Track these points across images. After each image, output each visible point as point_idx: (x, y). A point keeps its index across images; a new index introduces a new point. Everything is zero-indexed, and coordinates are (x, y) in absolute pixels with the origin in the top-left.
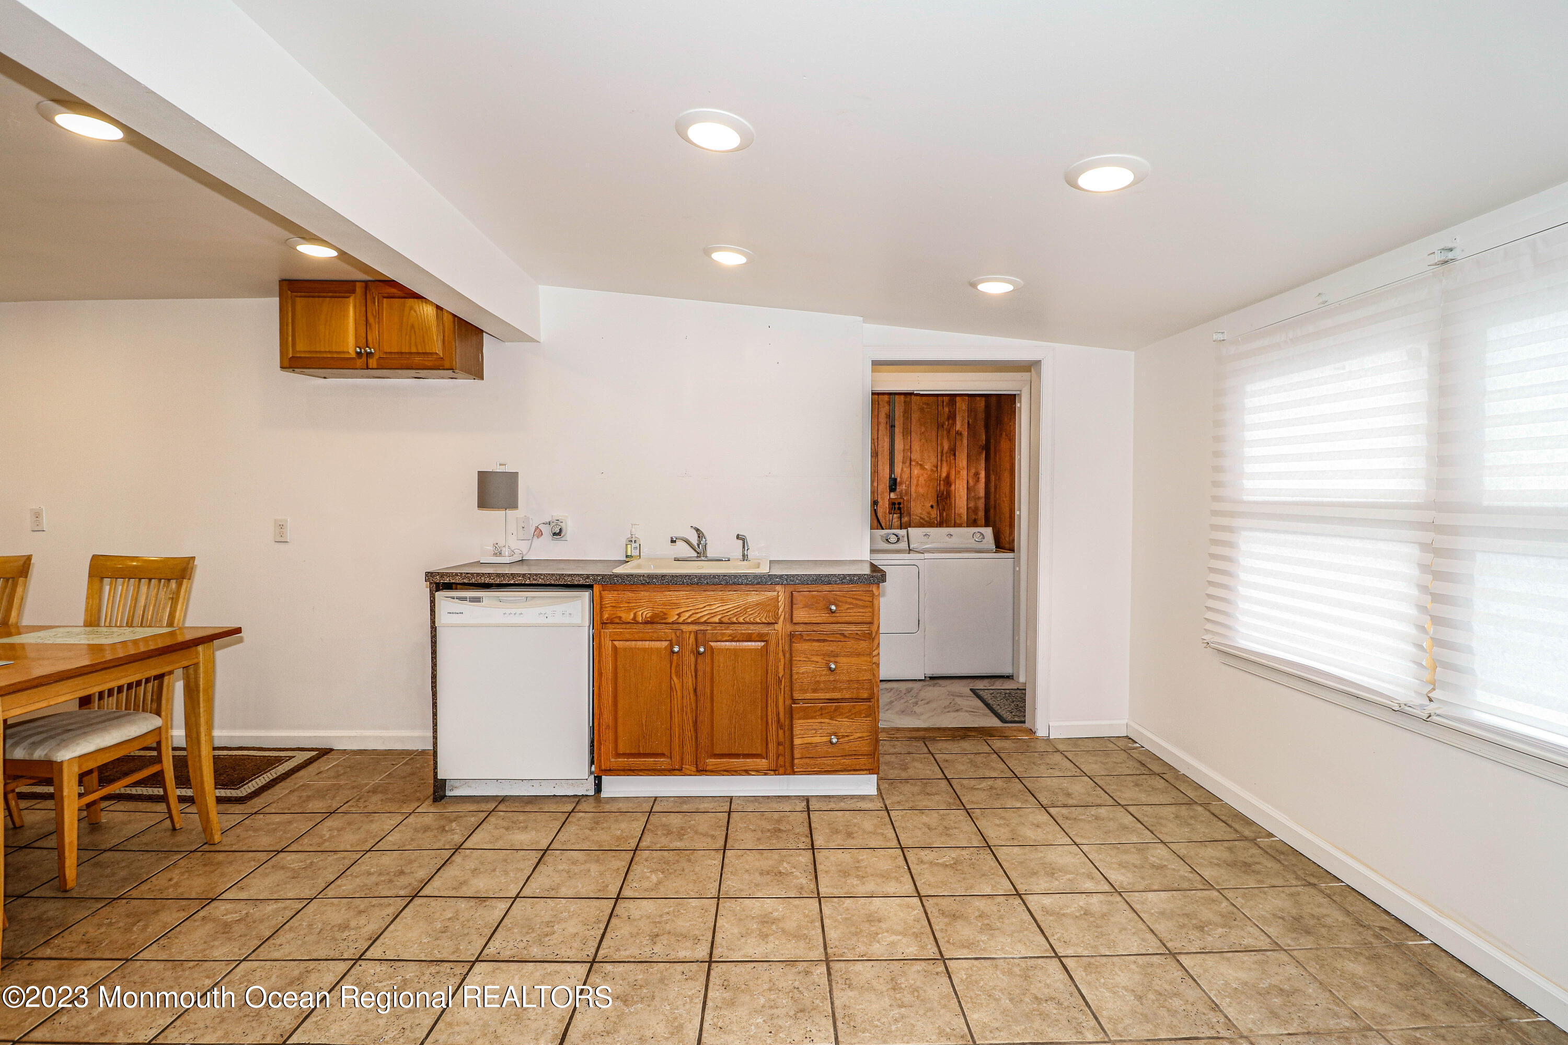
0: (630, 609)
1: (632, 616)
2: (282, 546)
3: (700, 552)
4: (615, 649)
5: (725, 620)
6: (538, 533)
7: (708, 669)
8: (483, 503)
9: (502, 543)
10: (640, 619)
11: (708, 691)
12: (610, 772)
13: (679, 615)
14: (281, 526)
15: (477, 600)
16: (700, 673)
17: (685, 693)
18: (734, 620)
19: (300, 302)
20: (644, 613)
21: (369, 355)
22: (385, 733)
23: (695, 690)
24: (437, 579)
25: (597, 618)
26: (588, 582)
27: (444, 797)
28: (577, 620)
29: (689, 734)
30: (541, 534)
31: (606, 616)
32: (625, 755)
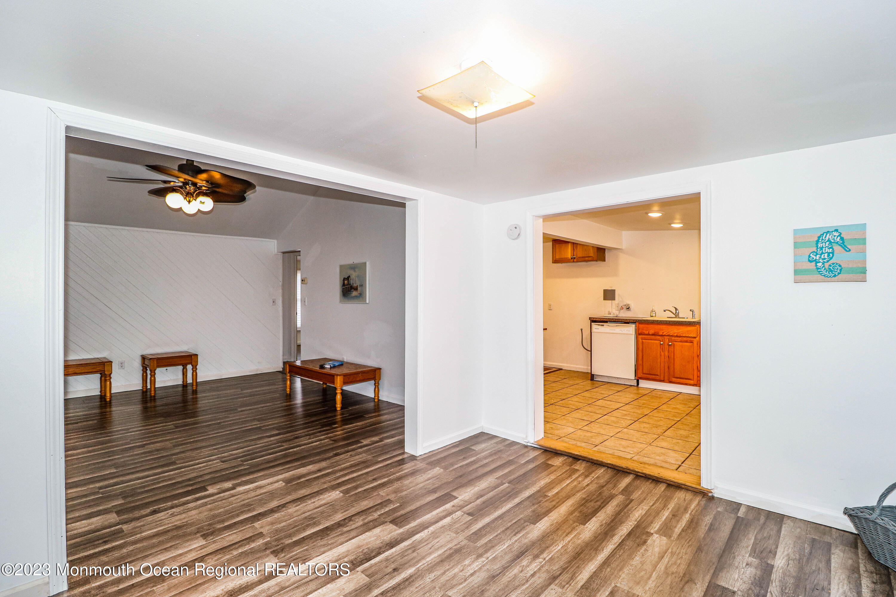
0: (647, 330)
1: (648, 332)
2: (550, 311)
3: (677, 315)
4: (642, 342)
5: (678, 335)
6: (622, 308)
7: (672, 350)
8: (605, 299)
9: (610, 311)
10: (650, 333)
11: (672, 357)
12: (641, 378)
13: (663, 333)
14: (550, 305)
15: (603, 325)
16: (670, 351)
17: (665, 357)
18: (682, 335)
19: (557, 245)
20: (652, 332)
21: (574, 258)
22: (577, 366)
23: (668, 357)
24: (592, 319)
25: (637, 332)
26: (634, 321)
27: (593, 380)
28: (631, 333)
29: (666, 370)
30: (623, 308)
31: (640, 332)
32: (646, 374)
